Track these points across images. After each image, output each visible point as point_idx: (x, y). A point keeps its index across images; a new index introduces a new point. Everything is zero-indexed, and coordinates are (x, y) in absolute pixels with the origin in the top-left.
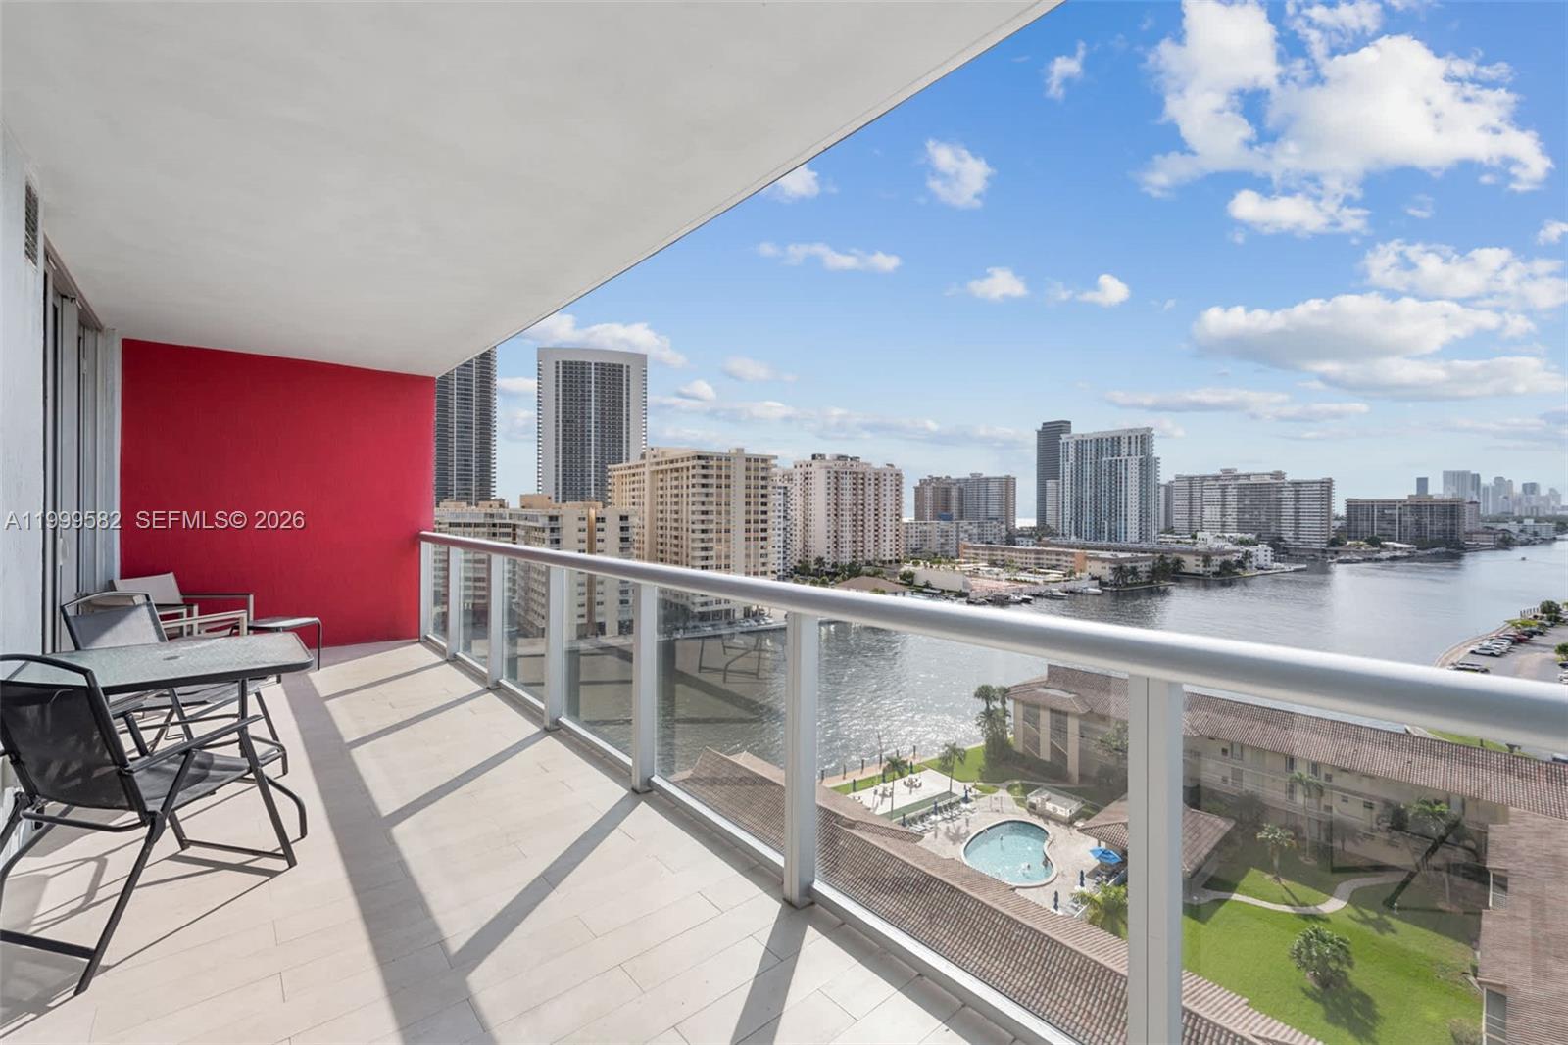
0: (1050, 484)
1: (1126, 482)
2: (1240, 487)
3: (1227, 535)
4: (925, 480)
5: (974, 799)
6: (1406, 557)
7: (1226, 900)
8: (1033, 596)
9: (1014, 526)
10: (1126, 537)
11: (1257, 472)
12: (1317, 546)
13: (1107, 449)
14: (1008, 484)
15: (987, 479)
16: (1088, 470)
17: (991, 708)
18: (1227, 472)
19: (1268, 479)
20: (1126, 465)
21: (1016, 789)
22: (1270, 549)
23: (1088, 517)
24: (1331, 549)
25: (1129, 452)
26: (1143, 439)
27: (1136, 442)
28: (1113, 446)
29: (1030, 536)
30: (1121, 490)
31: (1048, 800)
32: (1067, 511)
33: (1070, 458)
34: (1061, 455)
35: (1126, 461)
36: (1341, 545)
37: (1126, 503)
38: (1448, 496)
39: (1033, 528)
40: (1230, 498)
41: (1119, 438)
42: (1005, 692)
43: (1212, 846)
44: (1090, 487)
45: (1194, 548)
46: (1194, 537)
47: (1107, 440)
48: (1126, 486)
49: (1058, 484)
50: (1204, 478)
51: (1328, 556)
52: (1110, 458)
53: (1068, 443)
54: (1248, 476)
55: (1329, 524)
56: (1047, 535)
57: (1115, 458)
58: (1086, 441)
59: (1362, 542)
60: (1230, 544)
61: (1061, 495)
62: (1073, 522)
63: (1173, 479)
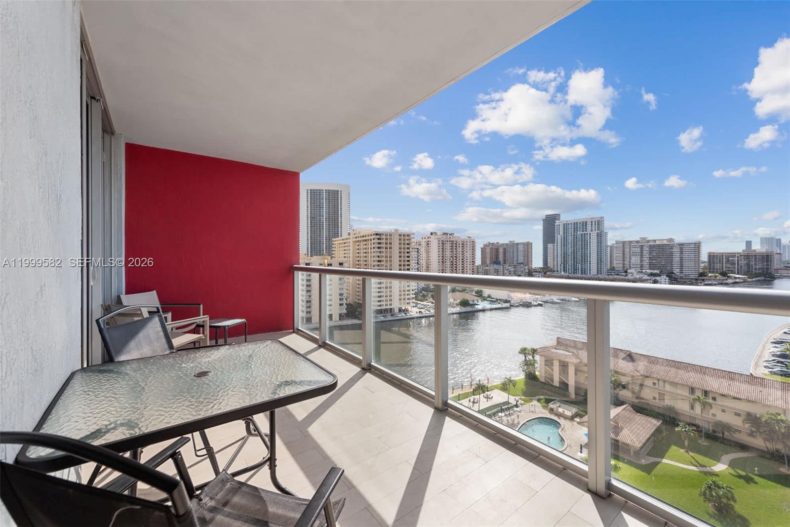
0: (550, 246)
1: (590, 244)
2: (650, 246)
3: (644, 271)
4: (486, 245)
5: (520, 405)
6: (741, 282)
7: (660, 462)
8: (543, 302)
9: (532, 267)
10: (590, 272)
11: (659, 239)
12: (692, 277)
13: (580, 228)
14: (528, 246)
15: (518, 244)
16: (570, 238)
17: (527, 359)
18: (644, 239)
19: (665, 242)
20: (590, 236)
21: (542, 401)
22: (668, 278)
23: (570, 262)
24: (700, 278)
25: (592, 229)
26: (599, 223)
27: (595, 224)
28: (583, 226)
29: (540, 272)
30: (587, 249)
31: (559, 407)
32: (559, 259)
33: (560, 232)
34: (556, 231)
35: (590, 234)
36: (706, 276)
37: (590, 255)
38: (764, 250)
39: (541, 268)
40: (645, 252)
41: (586, 222)
42: (534, 351)
43: (650, 433)
44: (571, 247)
45: (627, 278)
46: (626, 272)
47: (580, 223)
48: (590, 246)
49: (554, 246)
50: (631, 242)
51: (699, 282)
52: (582, 233)
53: (559, 225)
54: (655, 241)
55: (699, 265)
56: (549, 271)
57: (584, 232)
58: (569, 224)
59: (717, 275)
60: (646, 276)
61: (556, 251)
62: (562, 265)
63: (615, 243)
